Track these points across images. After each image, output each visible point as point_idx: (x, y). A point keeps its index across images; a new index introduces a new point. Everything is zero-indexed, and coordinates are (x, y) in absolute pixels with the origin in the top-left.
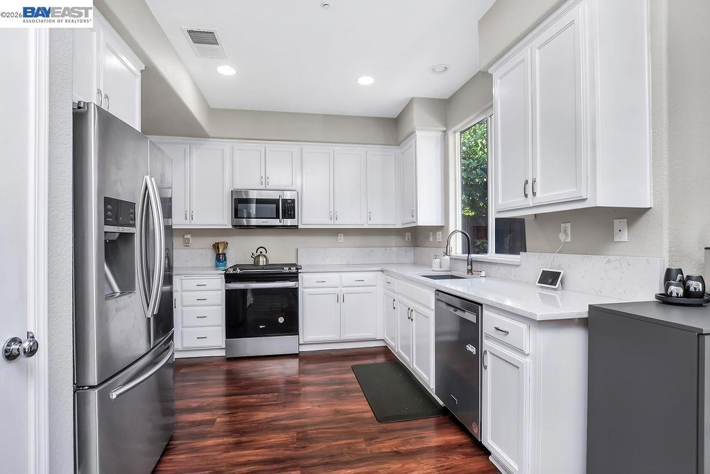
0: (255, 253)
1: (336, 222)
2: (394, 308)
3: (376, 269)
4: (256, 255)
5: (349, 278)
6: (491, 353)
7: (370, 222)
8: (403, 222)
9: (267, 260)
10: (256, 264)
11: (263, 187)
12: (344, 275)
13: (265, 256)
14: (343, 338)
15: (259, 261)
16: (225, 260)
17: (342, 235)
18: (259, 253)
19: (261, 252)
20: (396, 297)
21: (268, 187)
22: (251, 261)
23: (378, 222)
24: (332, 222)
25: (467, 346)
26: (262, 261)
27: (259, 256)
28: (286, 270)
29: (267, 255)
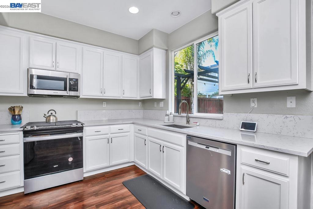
0: (46, 114)
1: (104, 95)
2: (145, 145)
3: (130, 122)
4: (47, 115)
5: (115, 128)
6: (248, 174)
7: (124, 96)
8: (142, 96)
9: (56, 119)
10: (48, 121)
11: (54, 69)
12: (111, 126)
13: (54, 116)
14: (111, 164)
15: (49, 120)
16: (20, 119)
17: (105, 103)
18: (50, 114)
19: (52, 114)
20: (146, 138)
21: (58, 69)
22: (44, 120)
23: (128, 95)
24: (102, 95)
25: (221, 169)
26: (52, 119)
27: (50, 116)
28: (74, 125)
29: (56, 115)
